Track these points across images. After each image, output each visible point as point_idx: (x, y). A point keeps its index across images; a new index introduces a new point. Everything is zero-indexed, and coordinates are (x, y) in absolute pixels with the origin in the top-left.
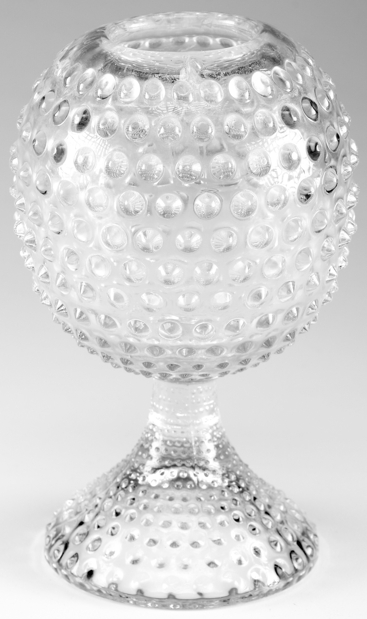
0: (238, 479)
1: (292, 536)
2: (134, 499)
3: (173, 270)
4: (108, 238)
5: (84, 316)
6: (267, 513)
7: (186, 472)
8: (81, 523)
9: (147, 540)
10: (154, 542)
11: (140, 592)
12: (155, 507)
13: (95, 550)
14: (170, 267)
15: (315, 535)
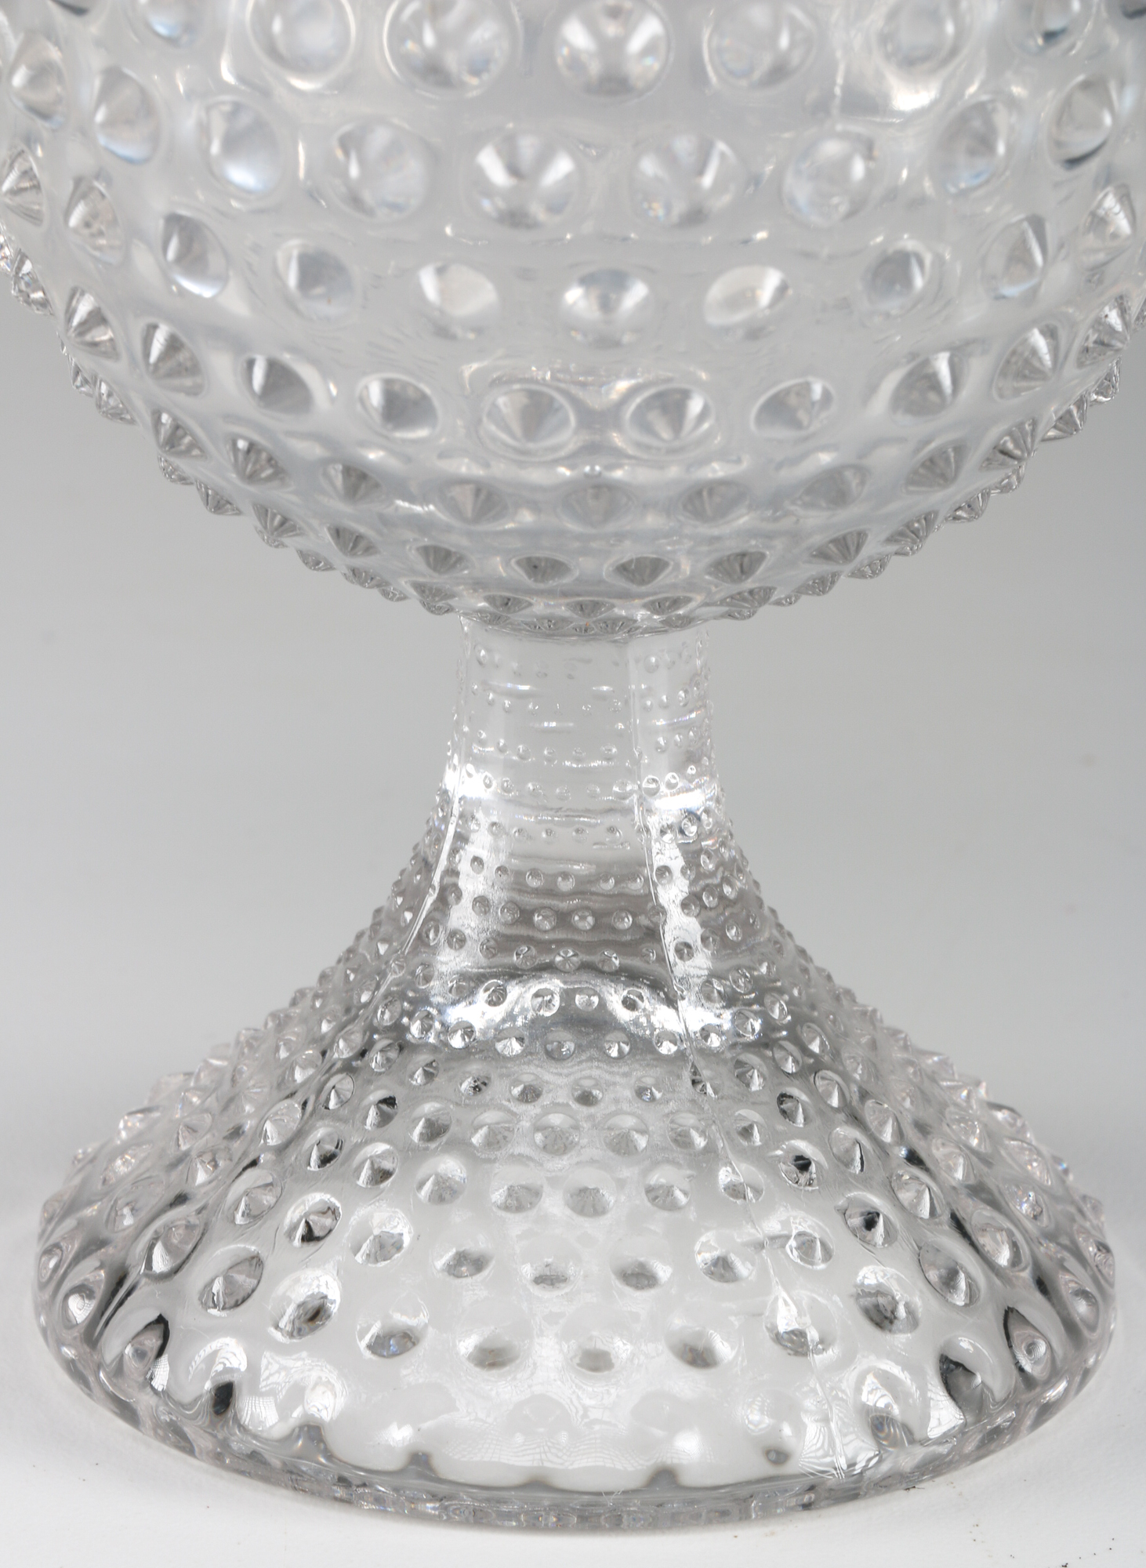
0: (799, 1020)
1: (1014, 1246)
2: (390, 1101)
3: (544, 160)
4: (277, 26)
5: (182, 357)
6: (913, 1158)
7: (595, 993)
8: (181, 1199)
9: (449, 1255)
10: (477, 1263)
11: (419, 1462)
12: (476, 1129)
13: (237, 1305)
14: (528, 146)
15: (1103, 1247)
